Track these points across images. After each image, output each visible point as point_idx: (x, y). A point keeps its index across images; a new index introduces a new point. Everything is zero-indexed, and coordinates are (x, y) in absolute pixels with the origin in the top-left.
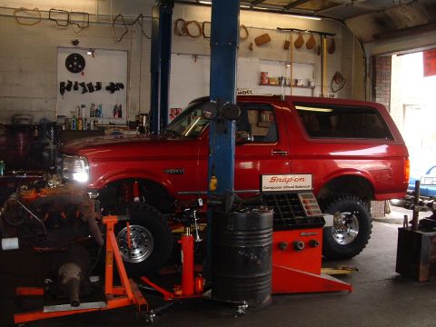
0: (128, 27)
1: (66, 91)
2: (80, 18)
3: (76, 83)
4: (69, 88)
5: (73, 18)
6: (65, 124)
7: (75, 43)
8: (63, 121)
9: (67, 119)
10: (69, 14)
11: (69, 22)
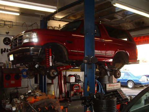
0: (28, 27)
1: (3, 52)
2: (9, 23)
3: (7, 49)
4: (4, 51)
5: (6, 23)
6: (4, 66)
7: (8, 33)
8: (2, 65)
9: (4, 64)
10: (5, 21)
11: (5, 24)
